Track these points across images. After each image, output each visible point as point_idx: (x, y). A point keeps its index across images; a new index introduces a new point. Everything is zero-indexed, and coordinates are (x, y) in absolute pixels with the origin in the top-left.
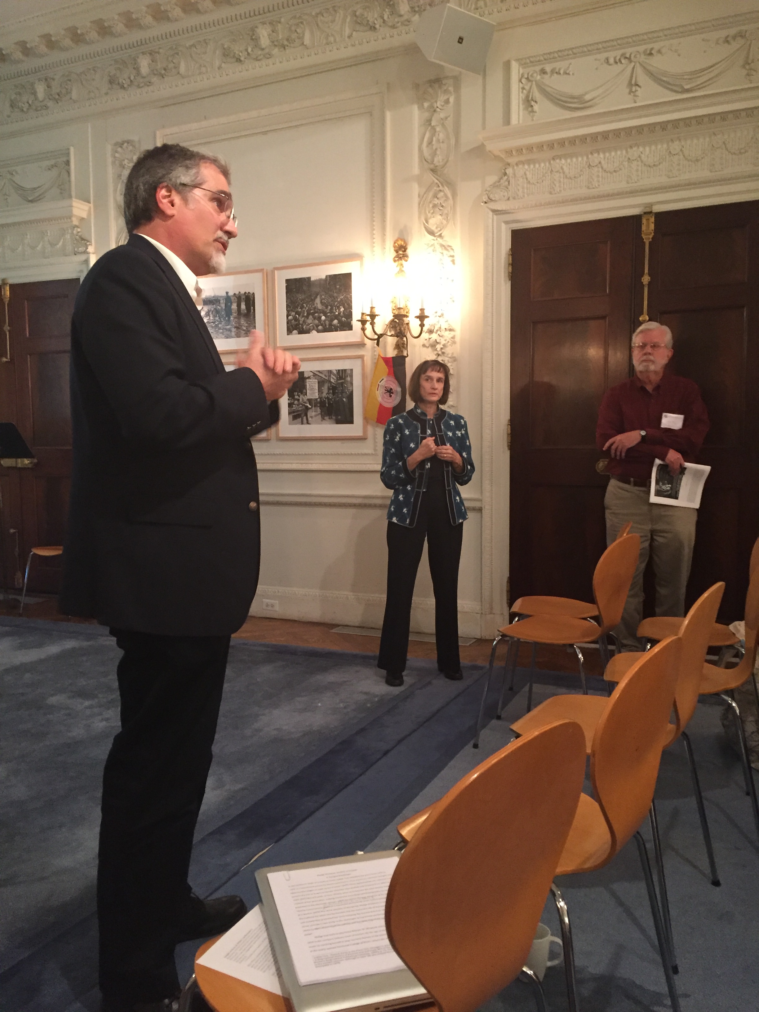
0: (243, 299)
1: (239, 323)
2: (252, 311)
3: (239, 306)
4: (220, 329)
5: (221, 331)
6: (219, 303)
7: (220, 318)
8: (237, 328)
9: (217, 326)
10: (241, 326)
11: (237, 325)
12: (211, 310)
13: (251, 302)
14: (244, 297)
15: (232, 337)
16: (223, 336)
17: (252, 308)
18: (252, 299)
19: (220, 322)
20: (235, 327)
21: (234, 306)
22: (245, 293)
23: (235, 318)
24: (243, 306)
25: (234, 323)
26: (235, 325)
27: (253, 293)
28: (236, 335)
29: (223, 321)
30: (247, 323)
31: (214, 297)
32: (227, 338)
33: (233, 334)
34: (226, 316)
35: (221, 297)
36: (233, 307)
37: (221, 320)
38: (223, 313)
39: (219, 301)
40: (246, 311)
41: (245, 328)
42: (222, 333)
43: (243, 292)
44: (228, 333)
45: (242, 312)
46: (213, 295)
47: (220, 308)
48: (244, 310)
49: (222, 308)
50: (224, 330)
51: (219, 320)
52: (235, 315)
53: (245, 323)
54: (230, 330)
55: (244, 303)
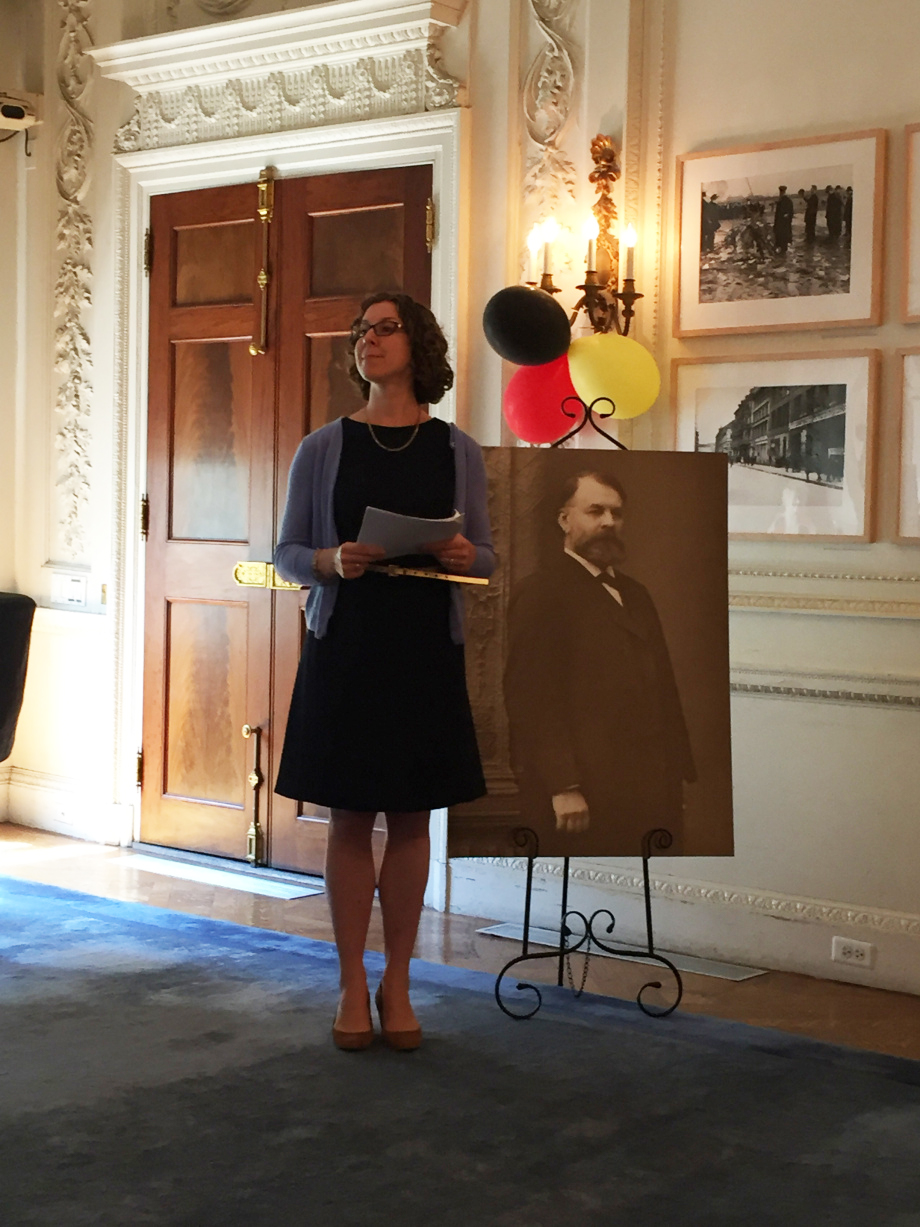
0: (823, 202)
1: (809, 261)
2: (844, 231)
3: (810, 220)
4: (759, 275)
5: (761, 280)
6: (762, 213)
7: (760, 250)
8: (803, 272)
9: (752, 268)
10: (814, 268)
11: (804, 266)
12: (739, 231)
13: (843, 210)
14: (825, 198)
15: (789, 295)
16: (766, 293)
17: (844, 223)
18: (845, 202)
19: (761, 259)
20: (799, 271)
21: (798, 221)
22: (829, 188)
23: (798, 248)
24: (821, 220)
25: (794, 261)
26: (798, 265)
27: (850, 189)
28: (798, 289)
29: (767, 255)
30: (827, 260)
31: (748, 200)
32: (776, 296)
33: (791, 287)
34: (777, 245)
35: (769, 198)
36: (794, 222)
37: (762, 254)
38: (769, 238)
39: (763, 208)
40: (827, 232)
41: (822, 273)
42: (764, 285)
43: (822, 187)
44: (780, 284)
45: (816, 233)
46: (745, 195)
47: (762, 225)
48: (822, 229)
49: (767, 225)
50: (771, 279)
51: (758, 254)
52: (798, 240)
53: (823, 261)
54: (784, 279)
55: (824, 213)
